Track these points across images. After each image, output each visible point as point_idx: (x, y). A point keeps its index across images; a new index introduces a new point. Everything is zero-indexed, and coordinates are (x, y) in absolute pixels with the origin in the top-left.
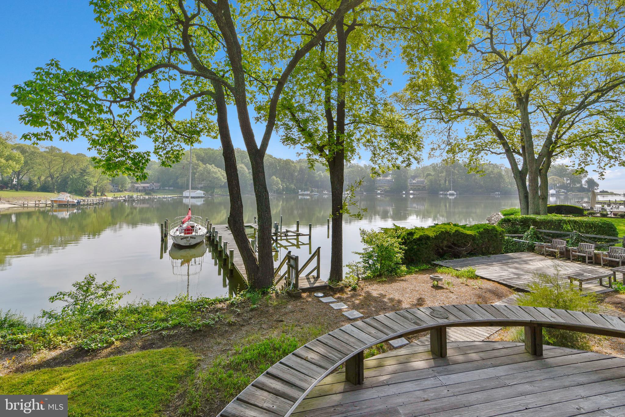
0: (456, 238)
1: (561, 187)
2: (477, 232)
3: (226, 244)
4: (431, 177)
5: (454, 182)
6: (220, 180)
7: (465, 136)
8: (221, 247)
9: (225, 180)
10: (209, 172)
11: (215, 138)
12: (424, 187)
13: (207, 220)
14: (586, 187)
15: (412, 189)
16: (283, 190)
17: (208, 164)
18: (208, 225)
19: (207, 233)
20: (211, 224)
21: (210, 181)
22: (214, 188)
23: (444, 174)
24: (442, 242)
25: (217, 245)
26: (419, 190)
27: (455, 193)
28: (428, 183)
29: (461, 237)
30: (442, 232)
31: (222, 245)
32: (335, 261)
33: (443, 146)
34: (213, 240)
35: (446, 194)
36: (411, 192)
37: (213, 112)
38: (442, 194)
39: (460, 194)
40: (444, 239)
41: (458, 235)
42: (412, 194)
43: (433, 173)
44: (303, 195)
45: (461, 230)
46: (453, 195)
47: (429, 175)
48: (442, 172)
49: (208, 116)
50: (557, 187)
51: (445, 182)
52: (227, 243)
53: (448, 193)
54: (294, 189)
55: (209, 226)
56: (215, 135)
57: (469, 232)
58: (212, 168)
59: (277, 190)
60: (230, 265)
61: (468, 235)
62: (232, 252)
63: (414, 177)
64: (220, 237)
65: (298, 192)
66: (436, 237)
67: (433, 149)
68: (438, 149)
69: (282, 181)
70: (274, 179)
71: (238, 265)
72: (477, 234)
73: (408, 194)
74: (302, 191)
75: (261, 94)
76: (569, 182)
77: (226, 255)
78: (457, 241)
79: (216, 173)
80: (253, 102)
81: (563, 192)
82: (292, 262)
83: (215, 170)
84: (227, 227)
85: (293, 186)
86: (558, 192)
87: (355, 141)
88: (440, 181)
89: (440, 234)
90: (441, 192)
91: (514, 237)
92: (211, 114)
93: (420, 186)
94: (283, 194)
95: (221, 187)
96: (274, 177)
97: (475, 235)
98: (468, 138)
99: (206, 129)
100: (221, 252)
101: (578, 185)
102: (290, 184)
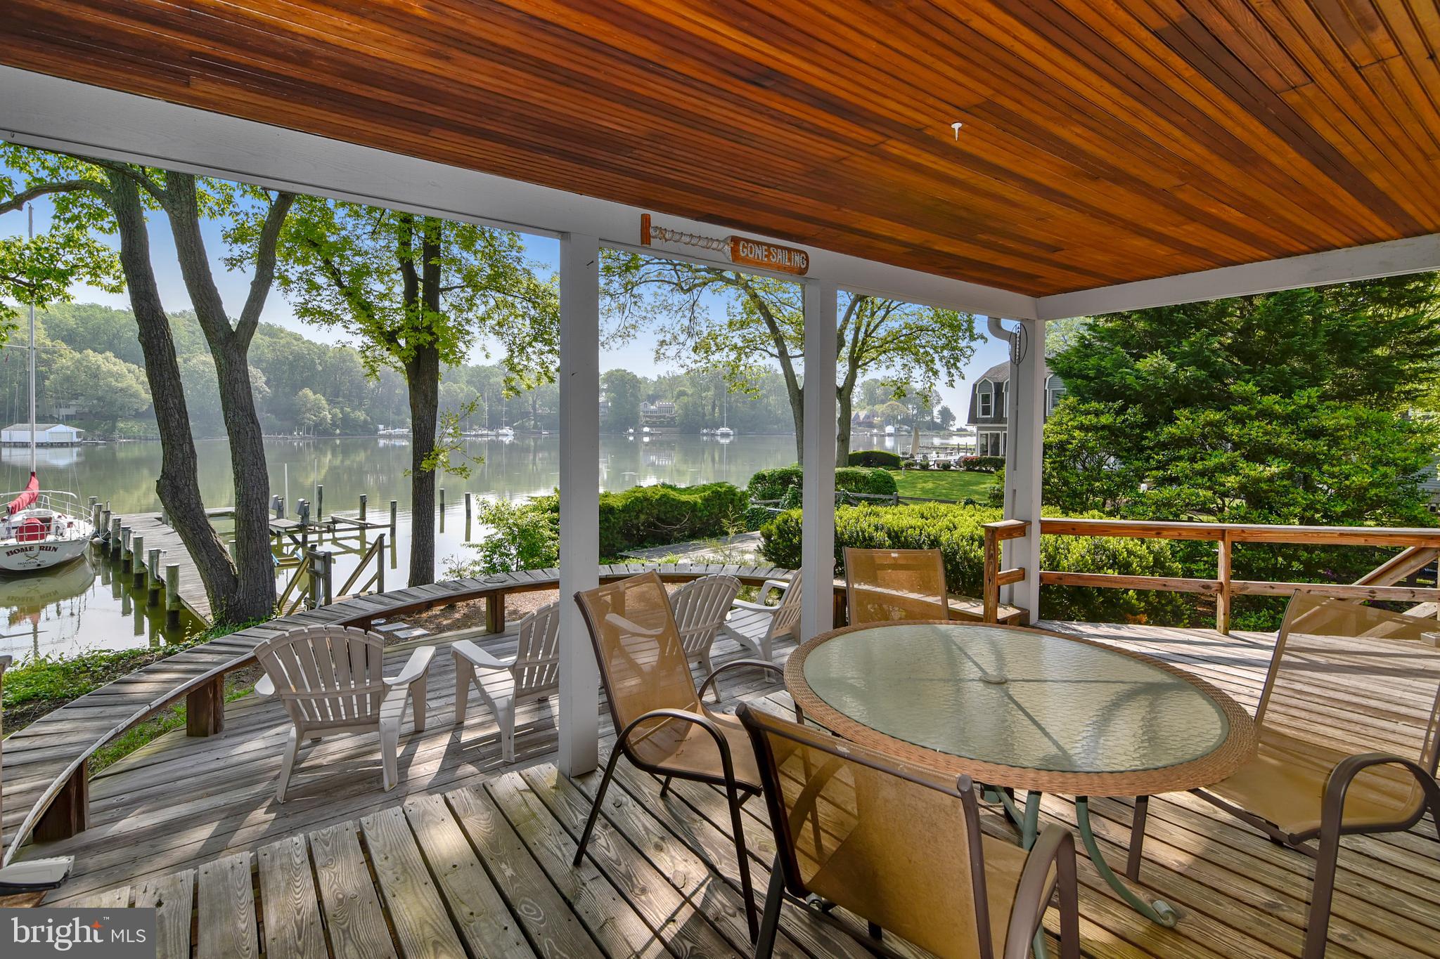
0: (663, 508)
1: (903, 422)
2: (701, 497)
3: (155, 555)
4: (685, 399)
5: (729, 410)
6: (135, 395)
7: (726, 320)
8: (143, 565)
9: (147, 396)
10: (95, 374)
11: (114, 290)
12: (673, 419)
13: (93, 502)
14: (939, 421)
15: (648, 424)
16: (334, 424)
17: (90, 352)
18: (97, 516)
19: (95, 536)
20: (108, 513)
21: (99, 399)
22: (114, 418)
23: (710, 393)
24: (637, 517)
25: (128, 564)
26: (661, 425)
27: (731, 432)
28: (680, 411)
29: (671, 506)
30: (637, 499)
31: (146, 559)
32: (419, 560)
33: (682, 338)
34: (117, 551)
35: (714, 435)
36: (646, 429)
37: (107, 226)
38: (706, 435)
39: (740, 434)
40: (640, 511)
41: (665, 503)
42: (647, 434)
43: (690, 392)
44: (389, 437)
45: (672, 494)
46: (727, 435)
47: (682, 394)
48: (708, 389)
49: (92, 233)
50: (898, 422)
51: (713, 409)
52: (159, 551)
53: (719, 432)
54: (365, 421)
55: (102, 516)
56: (114, 283)
57: (684, 498)
58: (107, 363)
59: (316, 425)
60: (168, 602)
61: (684, 503)
62: (173, 571)
63: (652, 399)
64: (139, 542)
65: (377, 430)
66: (626, 509)
67: (663, 343)
68: (673, 343)
69: (330, 402)
70: (306, 396)
71: (192, 598)
72: (700, 501)
73: (639, 434)
74: (386, 427)
75: (249, 196)
76: (915, 412)
77: (159, 581)
78: (665, 513)
79: (119, 376)
80: (227, 213)
81: (906, 431)
82: (318, 565)
83: (115, 369)
84: (159, 519)
85: (361, 415)
86: (897, 430)
87: (476, 321)
88: (703, 406)
89: (632, 502)
90: (705, 431)
91: (767, 505)
92: (101, 229)
93: (664, 417)
94: (334, 434)
95: (138, 415)
96: (308, 392)
97: (696, 503)
98: (731, 324)
99: (87, 266)
100: (140, 578)
101: (928, 418)
102: (354, 410)
